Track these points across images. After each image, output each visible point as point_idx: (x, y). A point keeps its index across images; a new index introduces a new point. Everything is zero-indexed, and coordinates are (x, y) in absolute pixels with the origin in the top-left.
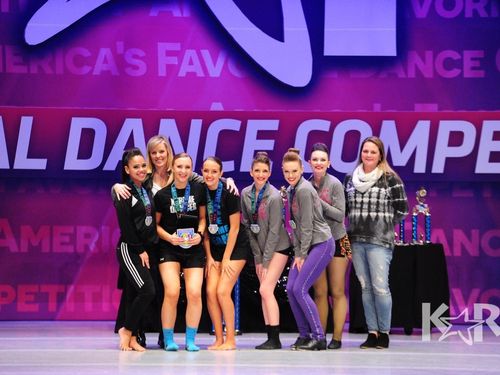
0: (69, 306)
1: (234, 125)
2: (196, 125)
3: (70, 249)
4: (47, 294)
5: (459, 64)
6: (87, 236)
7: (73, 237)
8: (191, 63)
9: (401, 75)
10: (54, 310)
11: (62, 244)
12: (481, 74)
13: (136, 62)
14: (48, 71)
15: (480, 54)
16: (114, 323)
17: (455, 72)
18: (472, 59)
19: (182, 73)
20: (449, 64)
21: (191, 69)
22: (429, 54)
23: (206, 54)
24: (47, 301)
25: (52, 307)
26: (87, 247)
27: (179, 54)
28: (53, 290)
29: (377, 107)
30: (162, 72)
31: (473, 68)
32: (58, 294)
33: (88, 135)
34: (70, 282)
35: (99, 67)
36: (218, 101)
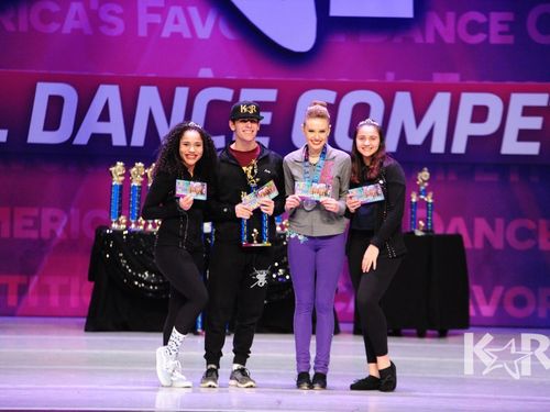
0: (32, 299)
1: (225, 94)
2: (181, 94)
3: (34, 235)
4: (7, 286)
5: (485, 28)
6: (54, 219)
7: (37, 220)
8: (176, 22)
9: (418, 40)
10: (14, 304)
11: (25, 228)
12: (510, 40)
13: (112, 19)
14: (10, 27)
15: (509, 16)
16: (85, 320)
17: (481, 37)
18: (501, 22)
19: (166, 33)
20: (474, 28)
21: (177, 29)
22: (451, 16)
23: (194, 12)
24: (6, 294)
25: (12, 300)
26: (53, 233)
27: (163, 12)
28: (13, 281)
29: (390, 77)
30: (142, 32)
31: (501, 33)
32: (20, 286)
33: (56, 103)
34: (33, 273)
35: (70, 24)
36: (206, 67)
